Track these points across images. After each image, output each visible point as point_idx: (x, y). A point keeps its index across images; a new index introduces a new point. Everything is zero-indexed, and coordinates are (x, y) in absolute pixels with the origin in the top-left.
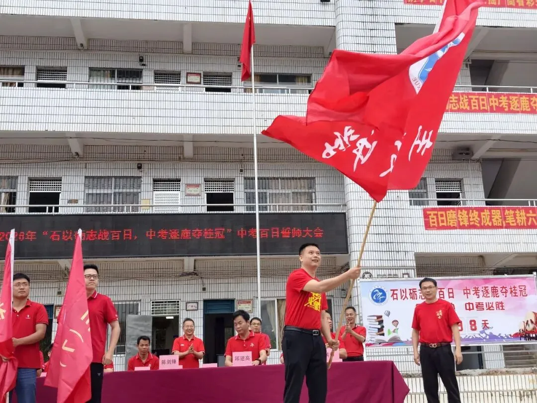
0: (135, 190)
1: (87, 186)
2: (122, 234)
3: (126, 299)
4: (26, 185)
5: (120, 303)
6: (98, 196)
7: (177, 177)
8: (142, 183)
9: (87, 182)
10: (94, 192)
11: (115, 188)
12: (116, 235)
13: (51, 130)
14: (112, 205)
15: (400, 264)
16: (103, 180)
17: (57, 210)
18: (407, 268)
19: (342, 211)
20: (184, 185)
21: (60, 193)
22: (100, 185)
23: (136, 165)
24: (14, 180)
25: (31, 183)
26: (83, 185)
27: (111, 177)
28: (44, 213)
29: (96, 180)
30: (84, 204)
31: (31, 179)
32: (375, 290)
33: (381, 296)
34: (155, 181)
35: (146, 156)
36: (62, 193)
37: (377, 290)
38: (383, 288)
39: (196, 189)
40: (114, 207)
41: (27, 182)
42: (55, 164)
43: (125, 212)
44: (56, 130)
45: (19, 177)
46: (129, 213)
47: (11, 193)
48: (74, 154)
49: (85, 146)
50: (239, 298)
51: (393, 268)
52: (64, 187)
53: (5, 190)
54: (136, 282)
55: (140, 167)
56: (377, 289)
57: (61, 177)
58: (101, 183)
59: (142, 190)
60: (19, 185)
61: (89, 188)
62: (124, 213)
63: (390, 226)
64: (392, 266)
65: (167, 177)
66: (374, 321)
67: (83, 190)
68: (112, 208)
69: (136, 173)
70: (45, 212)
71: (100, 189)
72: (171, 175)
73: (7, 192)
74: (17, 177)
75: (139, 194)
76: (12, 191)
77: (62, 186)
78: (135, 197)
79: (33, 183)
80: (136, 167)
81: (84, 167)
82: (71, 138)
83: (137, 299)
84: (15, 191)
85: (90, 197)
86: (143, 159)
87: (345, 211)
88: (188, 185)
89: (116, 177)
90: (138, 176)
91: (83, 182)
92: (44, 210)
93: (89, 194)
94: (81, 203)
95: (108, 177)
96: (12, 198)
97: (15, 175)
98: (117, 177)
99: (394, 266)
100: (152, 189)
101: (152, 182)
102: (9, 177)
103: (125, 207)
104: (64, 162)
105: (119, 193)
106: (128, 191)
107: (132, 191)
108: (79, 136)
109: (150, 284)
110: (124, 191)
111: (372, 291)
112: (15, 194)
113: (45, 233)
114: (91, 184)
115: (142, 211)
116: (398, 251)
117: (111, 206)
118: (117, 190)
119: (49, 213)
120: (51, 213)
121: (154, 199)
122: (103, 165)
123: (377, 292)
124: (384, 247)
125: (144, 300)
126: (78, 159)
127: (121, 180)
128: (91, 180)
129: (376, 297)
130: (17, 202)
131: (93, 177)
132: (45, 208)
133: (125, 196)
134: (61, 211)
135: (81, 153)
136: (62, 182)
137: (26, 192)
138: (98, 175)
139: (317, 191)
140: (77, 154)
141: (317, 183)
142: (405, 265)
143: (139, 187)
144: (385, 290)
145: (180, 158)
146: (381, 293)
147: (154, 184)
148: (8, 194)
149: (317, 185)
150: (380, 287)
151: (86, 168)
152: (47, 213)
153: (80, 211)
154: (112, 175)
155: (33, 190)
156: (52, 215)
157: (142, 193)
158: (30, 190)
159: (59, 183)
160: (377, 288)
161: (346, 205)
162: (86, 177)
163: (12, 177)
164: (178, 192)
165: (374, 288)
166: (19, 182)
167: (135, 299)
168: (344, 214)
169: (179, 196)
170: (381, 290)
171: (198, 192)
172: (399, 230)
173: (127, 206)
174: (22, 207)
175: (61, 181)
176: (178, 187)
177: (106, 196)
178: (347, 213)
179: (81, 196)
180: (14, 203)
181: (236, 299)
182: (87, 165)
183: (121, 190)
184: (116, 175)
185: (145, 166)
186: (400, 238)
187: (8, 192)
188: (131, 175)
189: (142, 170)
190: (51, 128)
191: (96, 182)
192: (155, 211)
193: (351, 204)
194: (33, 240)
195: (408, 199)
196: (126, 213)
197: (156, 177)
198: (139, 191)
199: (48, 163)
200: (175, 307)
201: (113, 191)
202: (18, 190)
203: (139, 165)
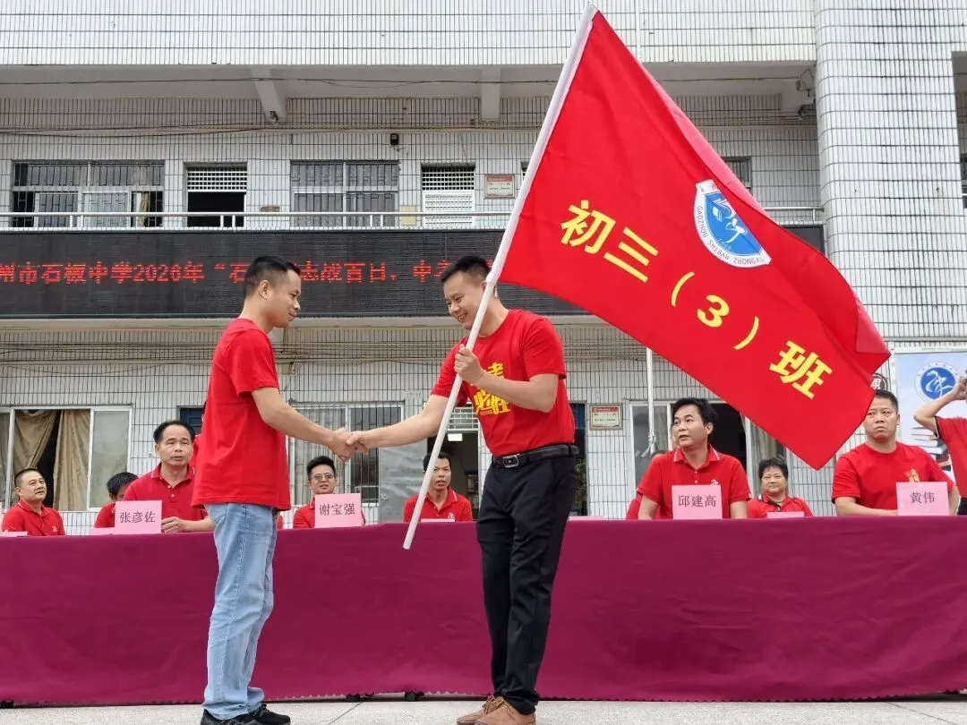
0: (388, 188)
1: (295, 180)
2: (366, 271)
3: (376, 400)
4: (181, 177)
5: (366, 406)
6: (317, 199)
7: (469, 161)
8: (401, 172)
9: (295, 173)
10: (310, 191)
11: (349, 185)
12: (354, 271)
13: (223, 63)
14: (344, 213)
15: (939, 331)
16: (325, 168)
17: (240, 221)
18: (955, 339)
19: (816, 223)
20: (482, 176)
21: (245, 193)
22: (320, 177)
23: (388, 136)
24: (157, 169)
25: (189, 174)
26: (288, 177)
27: (340, 162)
28: (216, 229)
29: (311, 167)
30: (290, 211)
31: (189, 167)
32: (929, 371)
33: (944, 384)
34: (425, 169)
35: (408, 119)
36: (248, 193)
37: (934, 372)
38: (948, 368)
39: (505, 184)
40: (349, 217)
41: (181, 172)
42: (233, 136)
43: (371, 227)
44: (233, 63)
45: (167, 163)
46: (378, 228)
47: (153, 194)
48: (268, 115)
49: (289, 101)
50: (594, 402)
51: (925, 339)
52: (252, 182)
53: (141, 189)
54: (393, 367)
55: (395, 142)
56: (935, 369)
57: (246, 163)
58: (321, 173)
59: (401, 188)
60: (166, 177)
61: (299, 185)
62: (368, 228)
63: (921, 253)
64: (922, 334)
65: (448, 161)
66: (928, 438)
67: (288, 188)
68: (345, 218)
69: (389, 154)
70: (218, 225)
71: (321, 185)
72: (457, 158)
73: (146, 192)
74: (162, 163)
75: (396, 194)
76: (154, 189)
77: (248, 181)
78: (388, 199)
79: (193, 174)
80: (389, 142)
81: (288, 142)
82: (261, 79)
83: (398, 399)
84: (160, 189)
85: (303, 200)
86: (401, 126)
87: (821, 223)
88: (491, 177)
89: (350, 163)
90: (392, 159)
91: (288, 173)
92: (215, 221)
93: (299, 195)
94: (285, 210)
95: (335, 161)
96: (156, 201)
97: (159, 158)
98: (351, 161)
99: (927, 335)
100: (419, 188)
101: (419, 172)
102: (147, 163)
103: (371, 217)
104: (250, 132)
105: (358, 193)
106: (374, 189)
107: (381, 188)
108: (278, 75)
109: (420, 371)
110: (367, 188)
111: (922, 373)
112: (160, 195)
113: (220, 267)
114: (303, 175)
115: (403, 224)
116: (937, 305)
117: (342, 216)
118: (353, 188)
119: (225, 229)
120: (230, 229)
121: (424, 205)
122: (325, 137)
123: (934, 376)
124: (907, 297)
125: (411, 401)
126: (276, 125)
127: (360, 168)
128: (303, 168)
129: (933, 387)
130: (166, 208)
131: (307, 163)
132: (219, 218)
133: (368, 198)
134: (248, 226)
135: (280, 113)
136: (249, 172)
137: (181, 192)
138: (316, 158)
139: (754, 184)
140: (274, 114)
141: (754, 169)
142: (952, 334)
143: (395, 180)
144: (953, 372)
145: (473, 122)
146: (944, 379)
147: (424, 175)
148: (147, 195)
149: (754, 174)
150: (940, 365)
151: (292, 144)
152: (222, 228)
153: (285, 226)
154: (341, 158)
155: (193, 188)
156: (231, 232)
157: (401, 193)
158: (189, 188)
159: (242, 174)
160: (936, 366)
161: (823, 210)
162: (293, 162)
163: (154, 163)
164: (471, 190)
165: (927, 368)
166: (167, 172)
167: (394, 399)
168: (820, 227)
169: (473, 199)
170: (942, 372)
171: (510, 191)
172: (940, 261)
173: (374, 215)
174: (175, 217)
175: (246, 169)
176: (471, 181)
177: (331, 199)
178: (824, 226)
179: (284, 200)
180: (160, 209)
181: (589, 402)
182: (295, 137)
183: (360, 189)
184: (350, 158)
185: (406, 139)
186: (941, 278)
187: (148, 192)
188: (380, 158)
189: (401, 147)
190: (223, 59)
191: (312, 172)
192: (427, 225)
193: (836, 207)
194: (198, 279)
195: (961, 195)
196: (374, 228)
197: (427, 162)
198: (395, 189)
199: (220, 135)
200: (470, 416)
201: (345, 189)
202: (167, 188)
203: (395, 138)
